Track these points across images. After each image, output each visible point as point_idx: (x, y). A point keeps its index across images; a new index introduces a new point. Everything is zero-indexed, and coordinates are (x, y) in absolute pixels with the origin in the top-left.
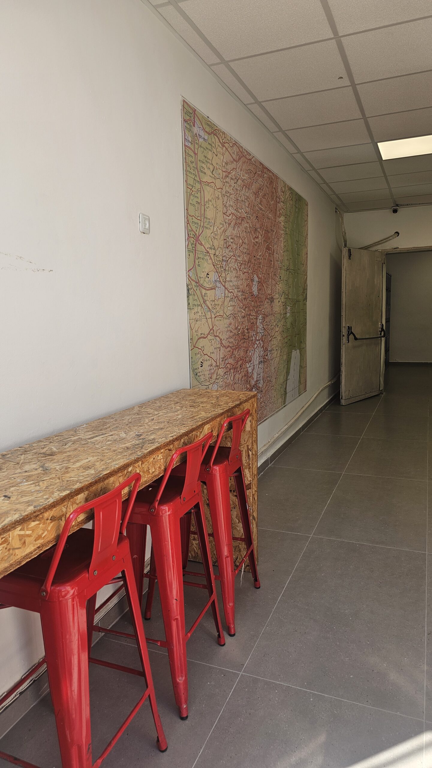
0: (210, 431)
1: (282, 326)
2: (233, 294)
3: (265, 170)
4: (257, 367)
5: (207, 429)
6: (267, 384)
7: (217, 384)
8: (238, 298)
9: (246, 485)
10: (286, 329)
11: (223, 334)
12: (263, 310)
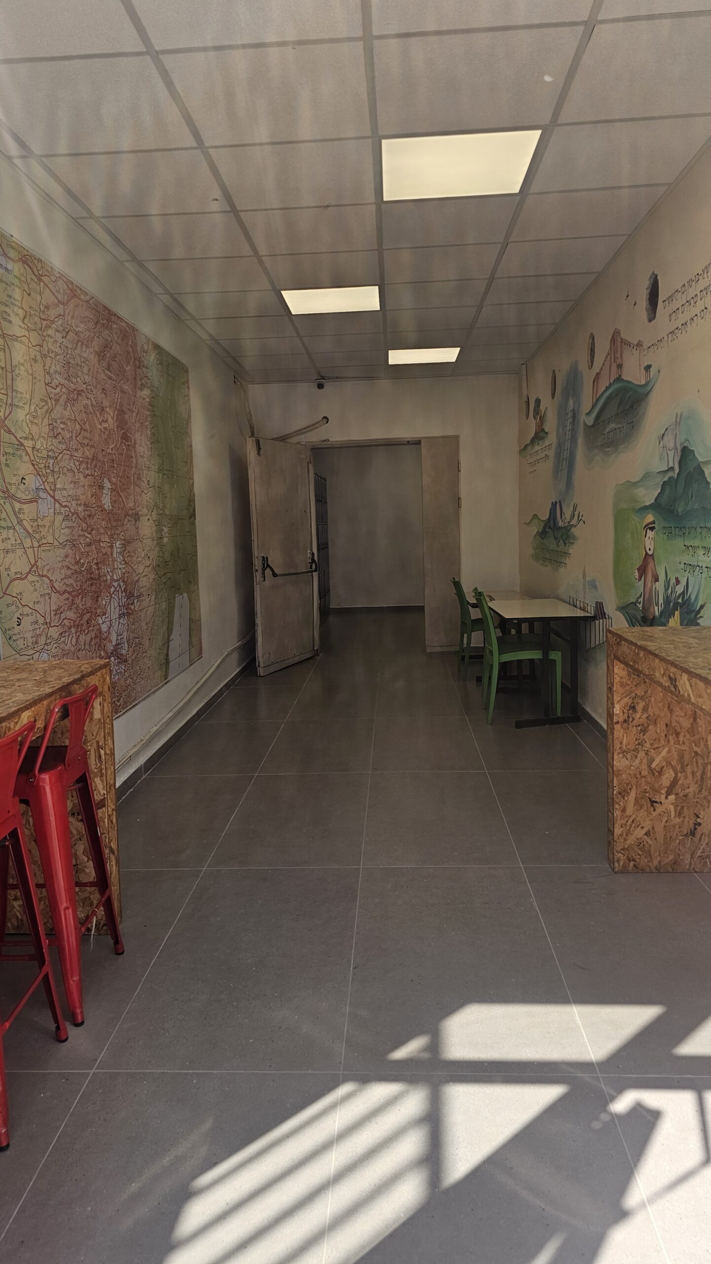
0: (32, 720)
1: (155, 557)
2: (69, 508)
3: (113, 318)
4: (117, 622)
5: (25, 717)
6: (135, 649)
7: (46, 652)
8: (78, 515)
9: (96, 802)
10: (162, 562)
11: (55, 573)
12: (122, 533)
